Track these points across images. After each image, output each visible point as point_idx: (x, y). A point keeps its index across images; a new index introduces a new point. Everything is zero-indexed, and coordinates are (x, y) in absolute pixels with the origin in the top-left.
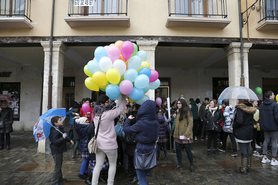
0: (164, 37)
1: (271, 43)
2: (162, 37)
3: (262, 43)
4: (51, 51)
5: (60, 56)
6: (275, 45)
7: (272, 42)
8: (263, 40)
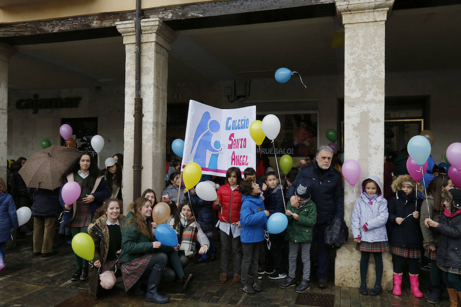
4: (139, 43)
5: (157, 52)
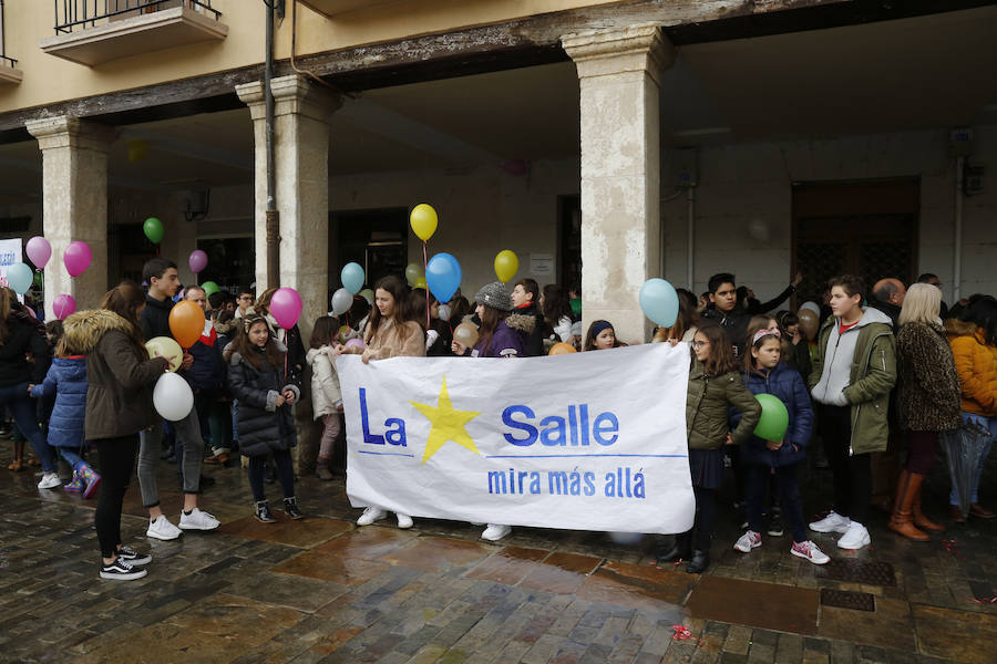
0: (89, 98)
1: (378, 58)
2: (84, 99)
3: (346, 65)
6: (392, 63)
7: (382, 54)
8: (350, 52)
